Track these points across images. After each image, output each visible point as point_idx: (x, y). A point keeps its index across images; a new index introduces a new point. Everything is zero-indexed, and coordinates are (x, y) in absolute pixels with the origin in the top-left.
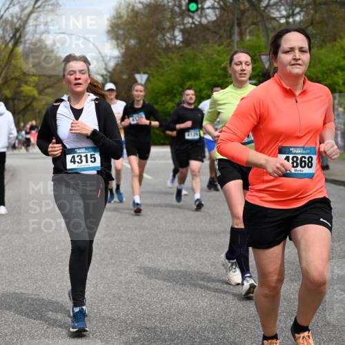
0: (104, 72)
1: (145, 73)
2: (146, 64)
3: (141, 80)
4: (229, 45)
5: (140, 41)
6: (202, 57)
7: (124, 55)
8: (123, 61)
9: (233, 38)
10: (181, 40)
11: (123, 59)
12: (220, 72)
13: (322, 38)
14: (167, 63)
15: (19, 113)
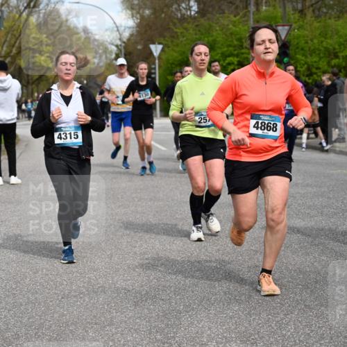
0: (119, 43)
1: (159, 44)
2: (162, 35)
3: (156, 51)
4: (245, 15)
5: (155, 12)
6: (218, 28)
7: (139, 25)
8: (138, 31)
9: (249, 9)
10: (196, 10)
11: (138, 29)
12: (236, 43)
13: (339, 9)
14: (181, 33)
15: (33, 83)
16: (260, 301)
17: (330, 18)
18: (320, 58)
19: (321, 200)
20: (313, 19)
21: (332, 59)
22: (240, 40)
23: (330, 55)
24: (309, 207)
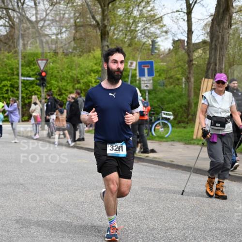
4: (15, 52)
13: (81, 50)
17: (74, 56)
18: (68, 83)
19: (67, 180)
20: (63, 56)
21: (76, 84)
22: (12, 69)
23: (74, 81)
24: (59, 186)
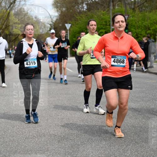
0: (51, 23)
1: (69, 23)
2: (70, 19)
3: (68, 27)
4: (108, 11)
5: (67, 9)
6: (96, 17)
7: (60, 15)
8: (60, 18)
9: (110, 8)
10: (86, 8)
11: (60, 17)
12: (104, 23)
13: (150, 8)
14: (79, 19)
15: (12, 41)
16: (115, 140)
17: (146, 12)
18: (142, 30)
19: (142, 94)
20: (139, 12)
21: (148, 30)
22: (106, 22)
23: (146, 29)
24: (137, 97)
